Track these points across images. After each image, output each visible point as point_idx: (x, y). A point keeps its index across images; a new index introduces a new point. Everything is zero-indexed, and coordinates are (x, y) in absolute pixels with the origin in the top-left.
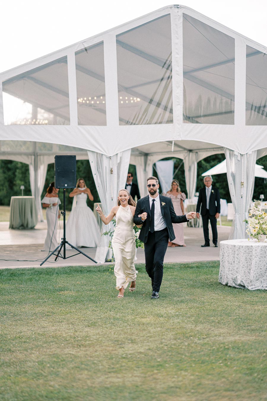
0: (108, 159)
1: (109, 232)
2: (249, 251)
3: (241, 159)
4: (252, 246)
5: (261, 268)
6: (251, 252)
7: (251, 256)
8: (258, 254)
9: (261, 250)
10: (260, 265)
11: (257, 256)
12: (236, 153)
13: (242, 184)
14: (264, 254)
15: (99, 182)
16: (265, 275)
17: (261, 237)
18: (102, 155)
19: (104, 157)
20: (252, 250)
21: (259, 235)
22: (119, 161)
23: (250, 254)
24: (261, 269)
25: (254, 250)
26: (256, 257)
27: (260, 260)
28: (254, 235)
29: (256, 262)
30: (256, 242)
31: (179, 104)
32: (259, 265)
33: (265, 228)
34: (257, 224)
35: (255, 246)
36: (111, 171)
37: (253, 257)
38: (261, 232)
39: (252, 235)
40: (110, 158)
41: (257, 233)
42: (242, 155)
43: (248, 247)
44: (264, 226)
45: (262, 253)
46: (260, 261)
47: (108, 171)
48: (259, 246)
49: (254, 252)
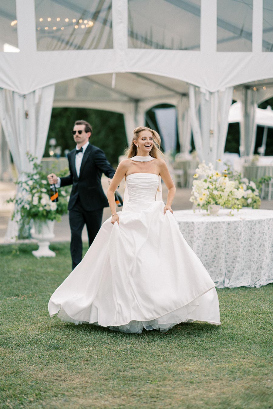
0: (22, 98)
1: (14, 199)
2: (189, 230)
3: (210, 98)
4: (193, 223)
5: (207, 254)
6: (192, 230)
7: (192, 237)
8: (201, 234)
9: (207, 228)
10: (205, 250)
11: (200, 237)
12: (203, 90)
13: (211, 133)
14: (211, 234)
15: (10, 129)
16: (212, 265)
17: (211, 208)
18: (13, 92)
19: (16, 97)
20: (194, 228)
21: (209, 206)
22: (37, 101)
23: (191, 234)
24: (206, 256)
25: (196, 228)
26: (199, 239)
27: (204, 243)
28: (201, 204)
29: (199, 247)
30: (204, 215)
31: (121, 22)
32: (203, 250)
33: (217, 195)
34: (205, 189)
35: (197, 223)
36: (27, 115)
37: (195, 239)
38: (212, 200)
39: (199, 205)
40: (24, 96)
41: (206, 203)
42: (211, 93)
43: (188, 224)
44: (215, 192)
45: (207, 232)
46: (205, 245)
47: (22, 115)
48: (203, 223)
49: (196, 232)
